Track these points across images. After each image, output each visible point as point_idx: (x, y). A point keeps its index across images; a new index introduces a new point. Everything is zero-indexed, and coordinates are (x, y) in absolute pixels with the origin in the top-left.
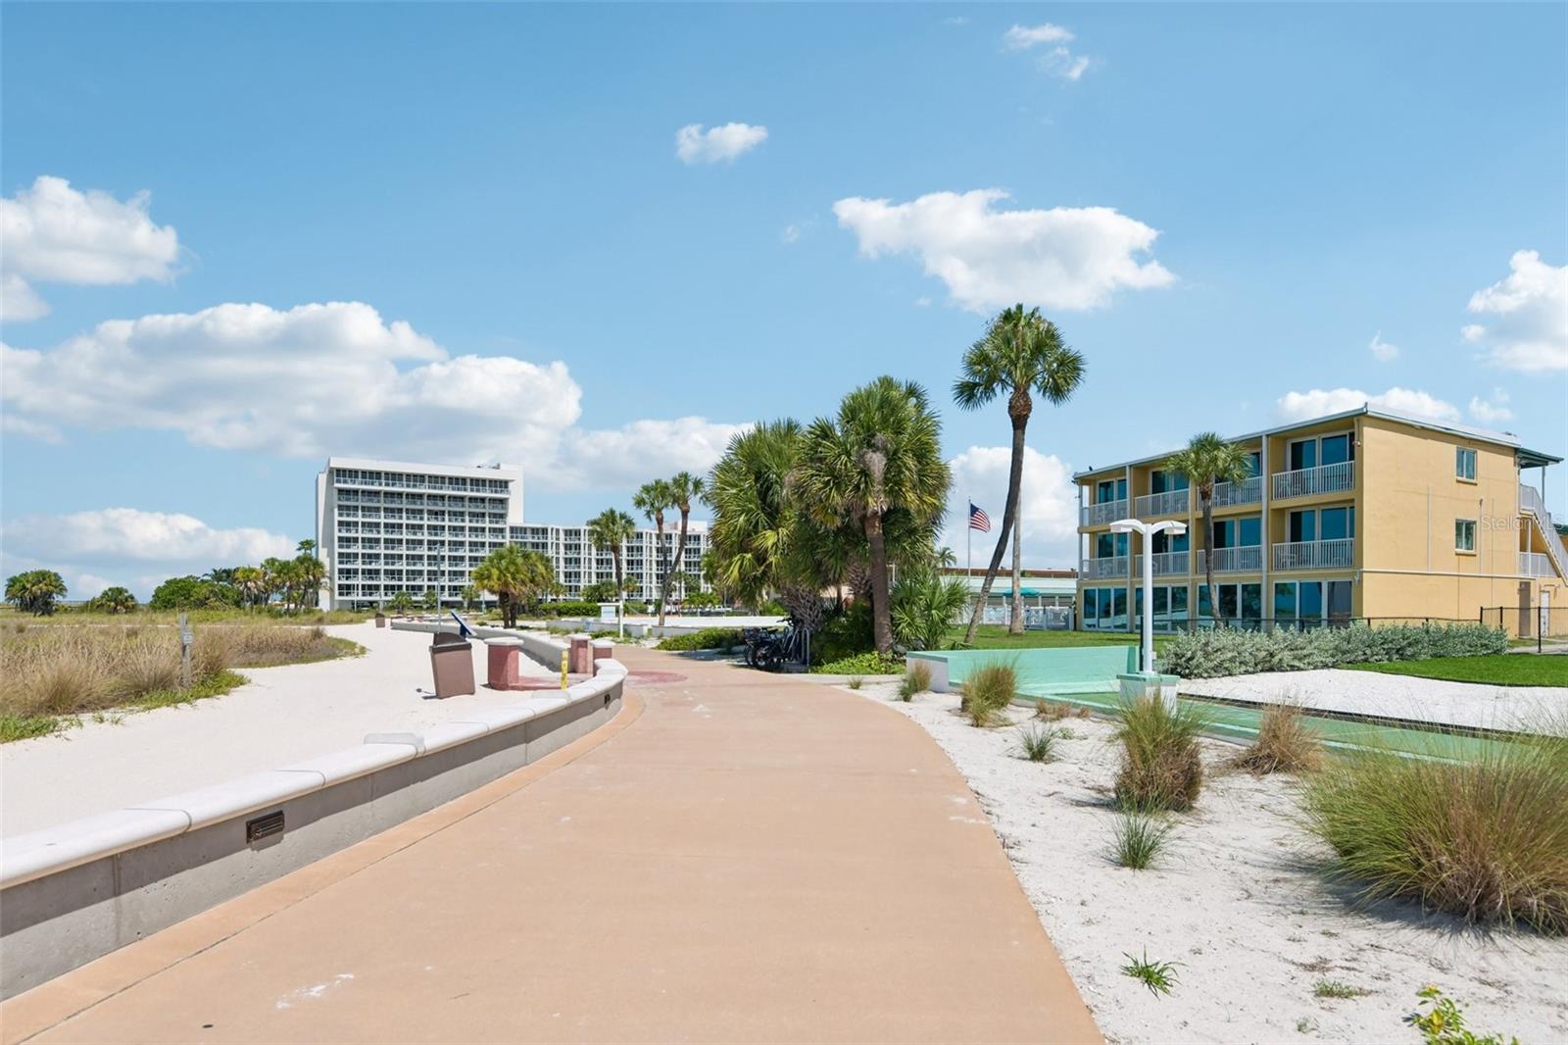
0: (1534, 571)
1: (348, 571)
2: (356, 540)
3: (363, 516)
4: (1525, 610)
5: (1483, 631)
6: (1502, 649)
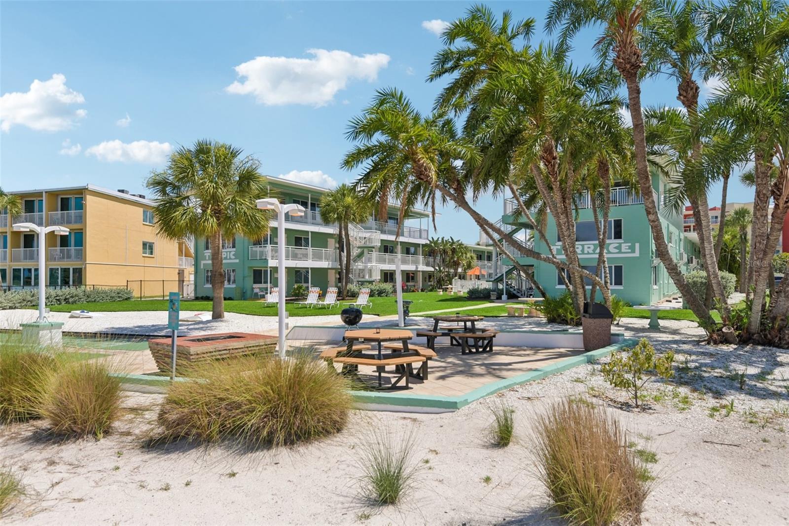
0: (185, 266)
4: (181, 281)
5: (121, 290)
6: (129, 298)
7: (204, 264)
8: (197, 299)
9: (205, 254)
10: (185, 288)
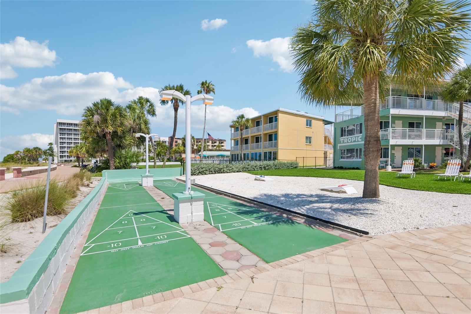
0: (328, 149)
1: (63, 151)
2: (65, 143)
3: (67, 136)
4: (325, 158)
5: (293, 163)
6: (297, 167)
7: (340, 146)
8: (335, 168)
9: (341, 140)
10: (328, 161)
